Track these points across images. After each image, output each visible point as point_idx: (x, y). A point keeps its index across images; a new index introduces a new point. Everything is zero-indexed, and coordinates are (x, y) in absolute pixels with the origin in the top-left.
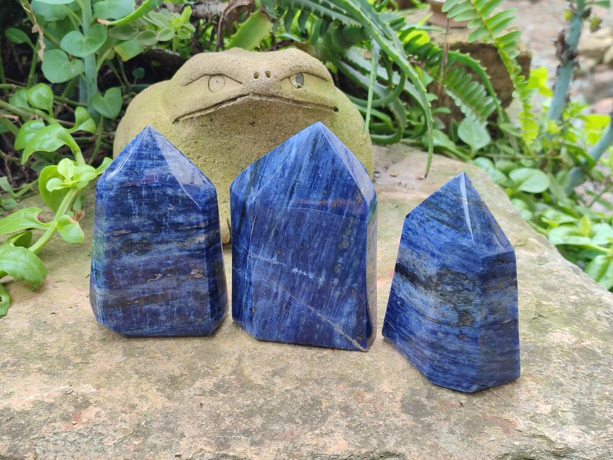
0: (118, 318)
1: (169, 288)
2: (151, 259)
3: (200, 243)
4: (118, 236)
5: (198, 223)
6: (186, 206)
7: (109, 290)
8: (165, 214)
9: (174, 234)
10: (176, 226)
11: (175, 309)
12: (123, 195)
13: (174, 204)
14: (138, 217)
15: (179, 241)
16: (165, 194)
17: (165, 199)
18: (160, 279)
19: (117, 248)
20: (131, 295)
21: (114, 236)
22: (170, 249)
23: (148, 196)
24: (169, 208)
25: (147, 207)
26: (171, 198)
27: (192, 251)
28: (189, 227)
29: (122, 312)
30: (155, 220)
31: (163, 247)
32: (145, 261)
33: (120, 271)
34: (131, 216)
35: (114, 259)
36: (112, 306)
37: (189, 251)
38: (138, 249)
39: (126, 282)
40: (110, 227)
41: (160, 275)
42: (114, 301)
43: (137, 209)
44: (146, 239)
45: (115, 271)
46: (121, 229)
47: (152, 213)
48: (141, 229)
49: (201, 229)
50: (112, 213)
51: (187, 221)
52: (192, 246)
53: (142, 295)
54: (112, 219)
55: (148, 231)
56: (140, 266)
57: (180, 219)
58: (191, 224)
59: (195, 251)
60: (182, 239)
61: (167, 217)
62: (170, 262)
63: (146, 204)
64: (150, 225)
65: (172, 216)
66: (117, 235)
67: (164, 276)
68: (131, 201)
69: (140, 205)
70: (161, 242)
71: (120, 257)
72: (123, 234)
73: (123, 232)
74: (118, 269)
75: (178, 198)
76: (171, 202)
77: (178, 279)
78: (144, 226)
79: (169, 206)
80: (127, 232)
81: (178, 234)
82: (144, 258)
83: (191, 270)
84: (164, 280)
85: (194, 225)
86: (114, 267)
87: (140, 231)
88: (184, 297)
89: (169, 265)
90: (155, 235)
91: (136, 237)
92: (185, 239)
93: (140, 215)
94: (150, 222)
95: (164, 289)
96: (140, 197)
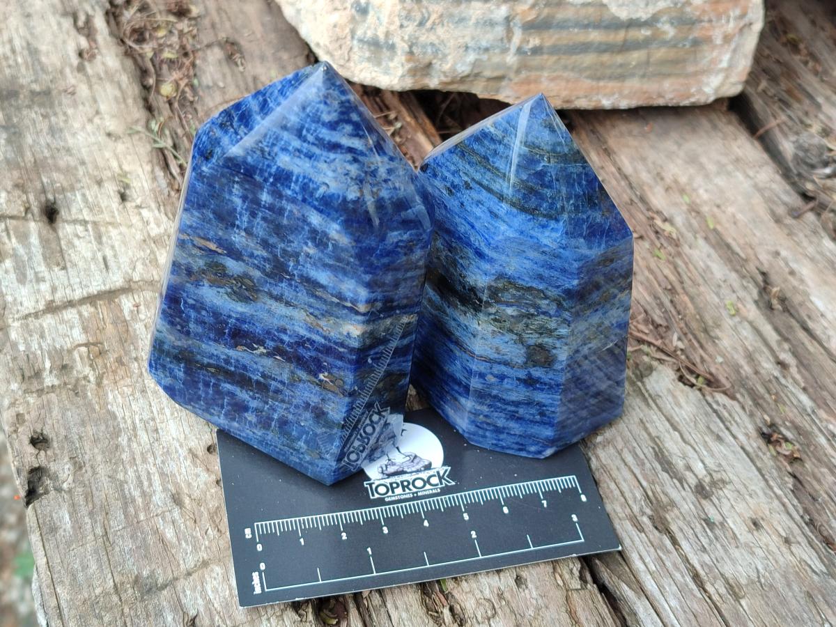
0: (175, 377)
1: (274, 379)
2: (252, 315)
3: (348, 335)
4: (200, 248)
5: (354, 302)
6: (339, 259)
7: (169, 327)
8: (297, 255)
9: (303, 296)
10: (312, 285)
11: (276, 416)
12: (224, 181)
13: (317, 246)
14: (243, 234)
15: (311, 314)
16: (304, 220)
17: (303, 228)
18: (262, 355)
19: (195, 268)
20: (203, 354)
21: (194, 245)
22: (291, 318)
23: (271, 208)
24: (305, 248)
25: (265, 225)
26: (314, 232)
27: (330, 341)
28: (336, 300)
29: (185, 372)
30: (275, 256)
31: (280, 309)
32: (241, 314)
33: (193, 307)
34: (233, 225)
35: (187, 282)
36: (168, 354)
37: (325, 338)
38: (232, 288)
39: (200, 330)
40: (190, 227)
41: (262, 350)
42: (174, 347)
43: (245, 219)
44: (250, 278)
45: (186, 302)
46: (208, 240)
47: (272, 240)
48: (246, 258)
49: (357, 313)
50: (198, 205)
51: (334, 288)
52: (332, 334)
53: (223, 365)
54: (196, 214)
55: (258, 268)
56: (230, 317)
57: (323, 277)
58: (340, 296)
59: (336, 343)
60: (317, 313)
61: (298, 262)
62: (286, 338)
63: (264, 219)
64: (265, 259)
65: (309, 266)
66: (200, 245)
67: (269, 355)
68: (238, 201)
69: (253, 215)
70: (278, 298)
71: (197, 284)
72: (211, 250)
73: (213, 246)
74: (191, 301)
75: (328, 239)
76: (314, 239)
77: (292, 372)
78: (252, 255)
79: (306, 244)
80: (219, 251)
81: (312, 300)
82: (240, 308)
83: (321, 372)
84: (268, 362)
85: (346, 300)
86: (185, 295)
87: (244, 261)
88: (297, 407)
89: (282, 341)
90: (269, 280)
91: (233, 266)
92: (323, 315)
93: (249, 232)
94: (265, 254)
95: (264, 375)
96: (257, 202)
